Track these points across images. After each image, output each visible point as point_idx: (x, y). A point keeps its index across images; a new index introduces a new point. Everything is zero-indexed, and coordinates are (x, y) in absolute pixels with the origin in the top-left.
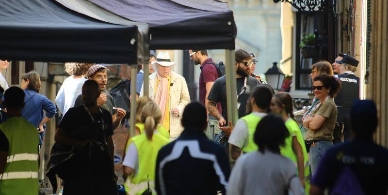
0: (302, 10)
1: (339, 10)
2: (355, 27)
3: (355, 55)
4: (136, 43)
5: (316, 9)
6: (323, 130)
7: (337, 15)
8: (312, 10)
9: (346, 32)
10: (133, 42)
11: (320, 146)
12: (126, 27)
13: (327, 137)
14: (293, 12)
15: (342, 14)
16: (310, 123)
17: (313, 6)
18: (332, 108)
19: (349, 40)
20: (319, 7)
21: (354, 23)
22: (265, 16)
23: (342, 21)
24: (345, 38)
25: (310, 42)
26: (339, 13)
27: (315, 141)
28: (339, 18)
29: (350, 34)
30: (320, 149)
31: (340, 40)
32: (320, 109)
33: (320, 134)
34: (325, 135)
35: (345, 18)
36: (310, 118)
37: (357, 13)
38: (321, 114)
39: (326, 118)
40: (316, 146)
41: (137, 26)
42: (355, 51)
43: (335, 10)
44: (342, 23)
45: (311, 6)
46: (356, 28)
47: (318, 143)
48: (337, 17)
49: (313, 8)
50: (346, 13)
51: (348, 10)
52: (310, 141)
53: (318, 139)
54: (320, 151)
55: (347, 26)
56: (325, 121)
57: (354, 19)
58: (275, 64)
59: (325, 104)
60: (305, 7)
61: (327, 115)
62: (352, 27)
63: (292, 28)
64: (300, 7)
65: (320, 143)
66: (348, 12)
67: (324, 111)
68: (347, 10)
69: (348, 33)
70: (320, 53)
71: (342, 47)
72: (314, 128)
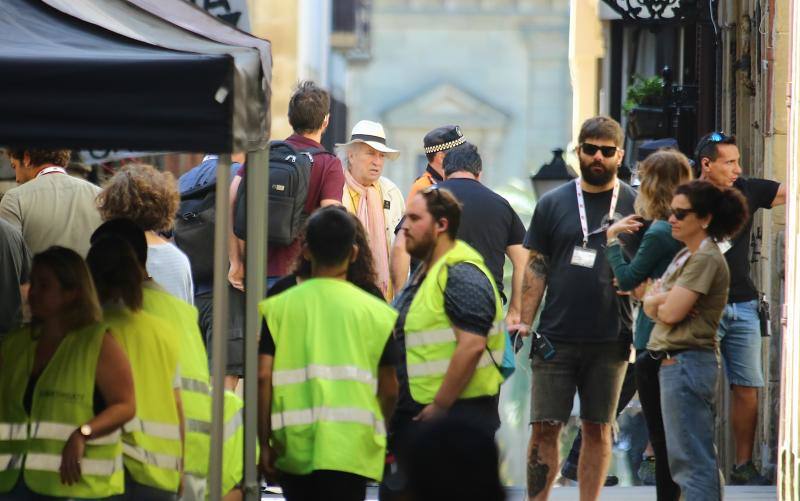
0: (631, 15)
1: (725, 16)
2: (771, 60)
3: (771, 131)
4: (229, 99)
5: (668, 13)
6: (693, 325)
7: (720, 29)
8: (656, 17)
9: (746, 74)
10: (221, 96)
11: (684, 366)
12: (203, 57)
13: (701, 342)
14: (603, 21)
15: (734, 27)
16: (661, 307)
17: (660, 7)
18: (715, 268)
19: (754, 94)
20: (674, 10)
21: (770, 51)
22: (526, 29)
23: (734, 44)
24: (741, 89)
25: (650, 98)
26: (727, 25)
27: (673, 352)
28: (727, 37)
29: (755, 77)
30: (683, 372)
31: (728, 95)
32: (687, 270)
33: (684, 335)
34: (696, 336)
35: (743, 37)
36: (662, 293)
37: (777, 25)
38: (687, 285)
39: (701, 296)
40: (674, 365)
41: (234, 55)
42: (771, 122)
43: (716, 18)
44: (733, 51)
45: (654, 7)
46: (775, 64)
47: (679, 357)
48: (720, 34)
49: (662, 11)
50: (745, 24)
51: (751, 16)
52: (659, 352)
53: (679, 347)
54: (684, 377)
55: (747, 57)
56: (698, 301)
57: (771, 38)
58: (559, 153)
59: (697, 258)
60: (639, 10)
61: (702, 286)
62: (765, 62)
63: (600, 61)
64: (626, 9)
65: (684, 356)
66: (749, 20)
67: (696, 276)
68: (748, 16)
69: (749, 74)
70: (676, 126)
71: (733, 110)
72: (671, 319)
